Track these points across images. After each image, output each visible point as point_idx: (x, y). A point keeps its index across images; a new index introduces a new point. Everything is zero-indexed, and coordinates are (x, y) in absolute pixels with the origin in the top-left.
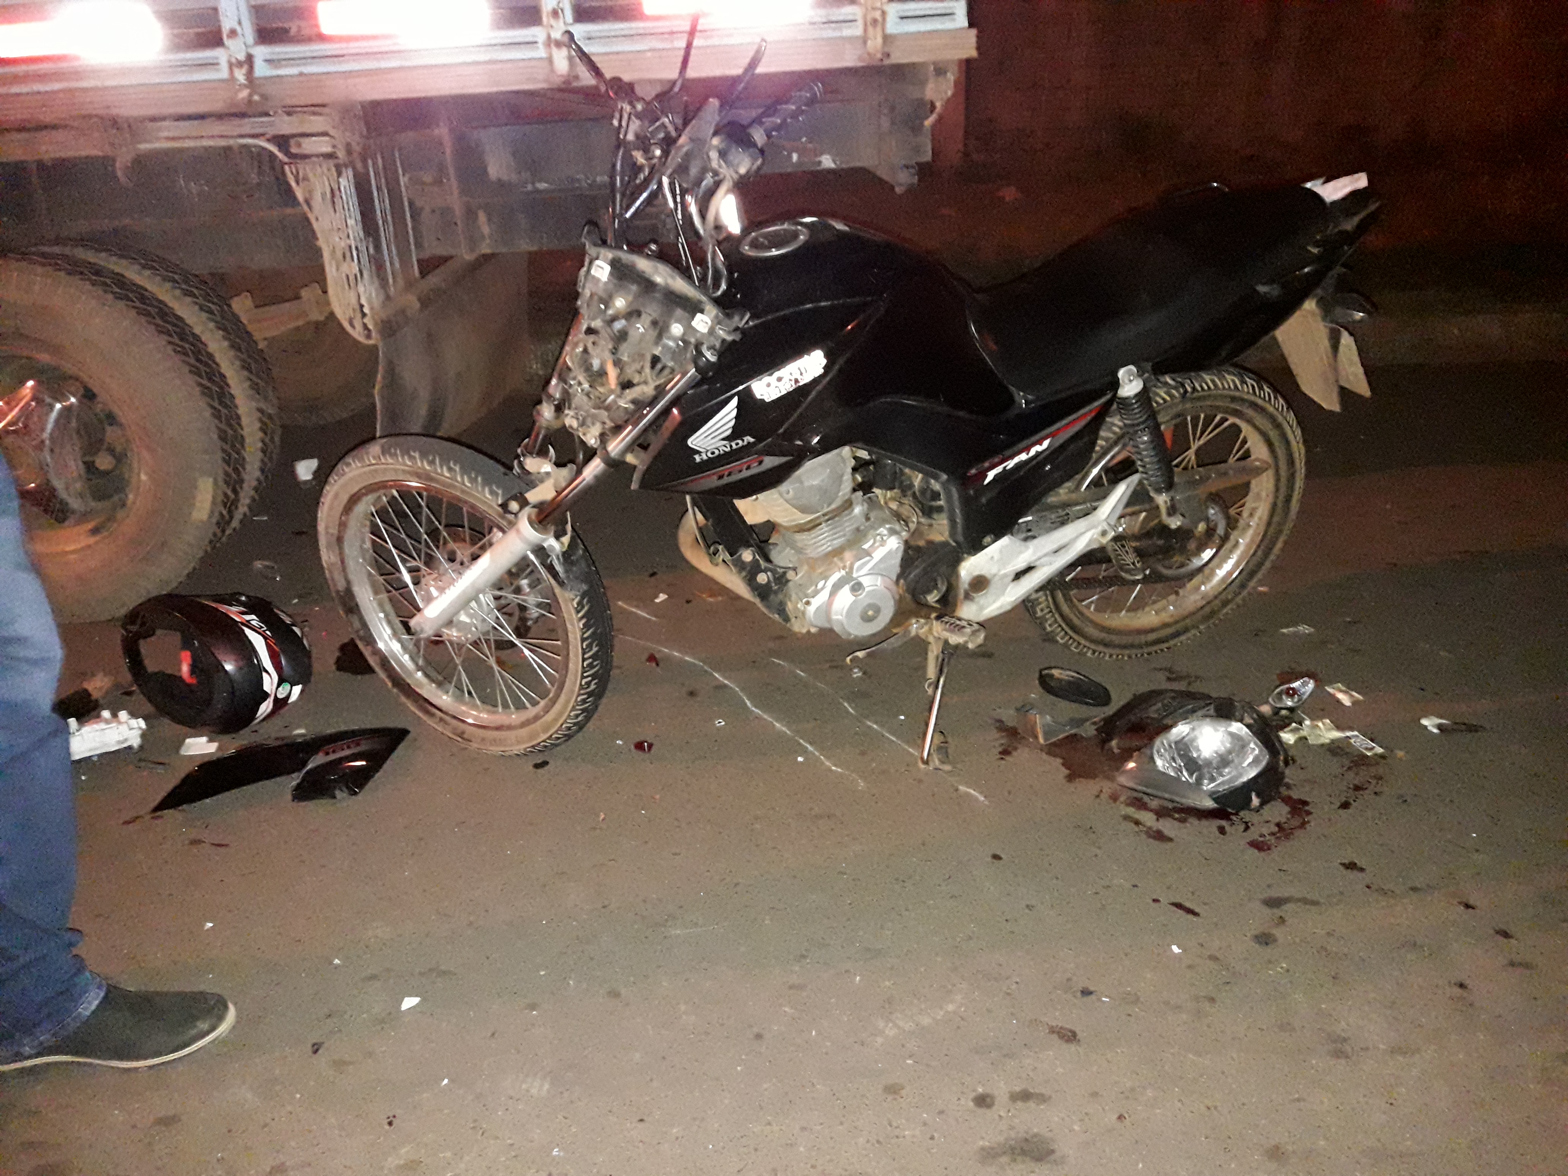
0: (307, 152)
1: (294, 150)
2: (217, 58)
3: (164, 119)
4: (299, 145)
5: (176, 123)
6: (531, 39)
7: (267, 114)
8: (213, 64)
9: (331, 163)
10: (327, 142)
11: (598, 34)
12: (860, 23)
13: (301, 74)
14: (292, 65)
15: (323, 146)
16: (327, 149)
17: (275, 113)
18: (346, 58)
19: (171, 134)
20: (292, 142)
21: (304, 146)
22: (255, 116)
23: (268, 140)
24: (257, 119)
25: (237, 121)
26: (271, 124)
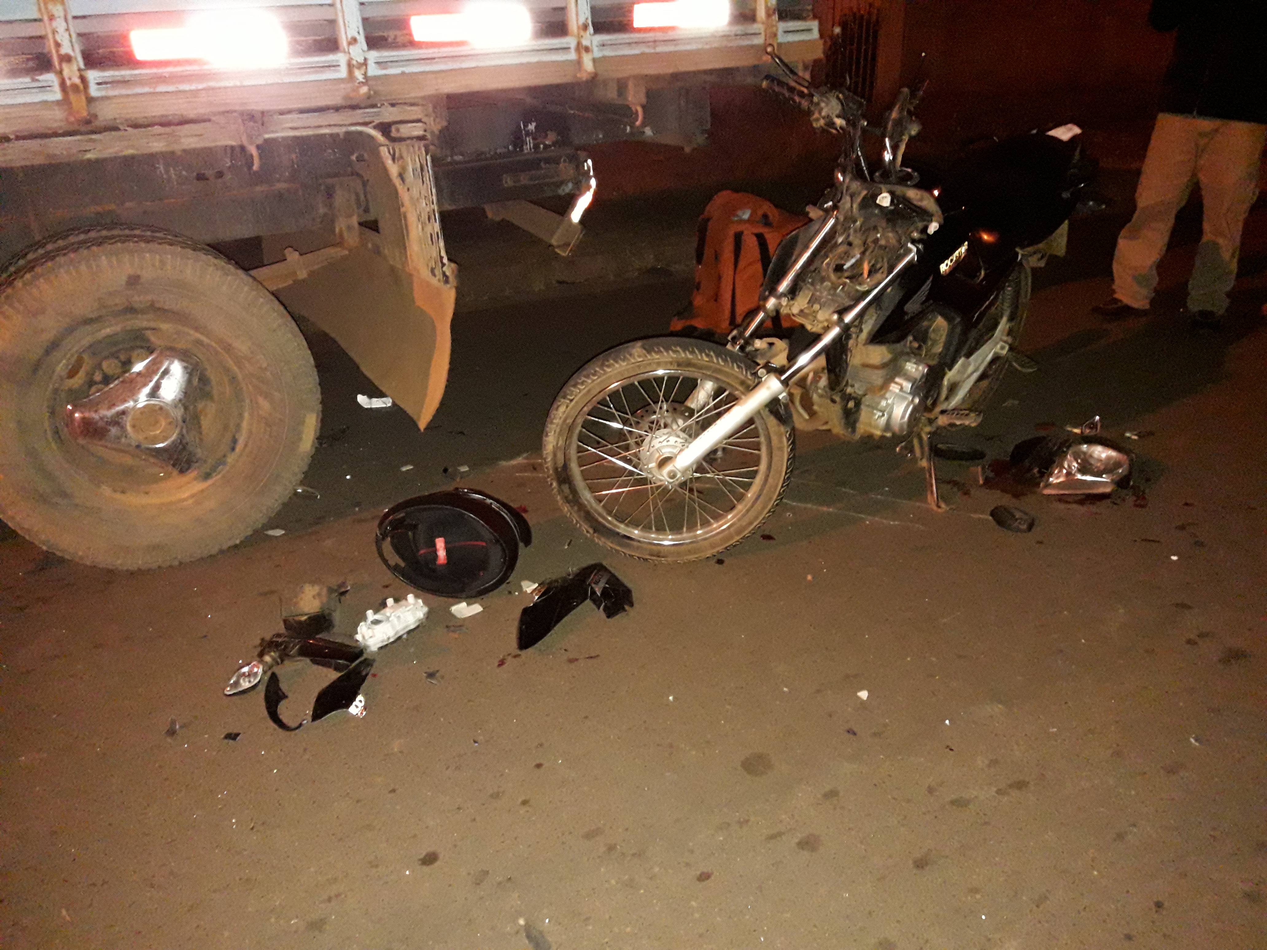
0: (404, 136)
1: (394, 134)
2: (337, 61)
3: (289, 112)
4: (398, 130)
5: (301, 116)
6: (565, 46)
7: (374, 106)
8: (334, 66)
9: (422, 143)
10: (421, 127)
11: (609, 42)
12: (763, 36)
13: (403, 73)
14: (397, 67)
15: (417, 130)
16: (421, 133)
17: (382, 105)
18: (436, 60)
19: (294, 125)
20: (393, 129)
21: (402, 130)
22: (365, 108)
23: (375, 128)
24: (368, 110)
25: (350, 112)
26: (377, 114)
